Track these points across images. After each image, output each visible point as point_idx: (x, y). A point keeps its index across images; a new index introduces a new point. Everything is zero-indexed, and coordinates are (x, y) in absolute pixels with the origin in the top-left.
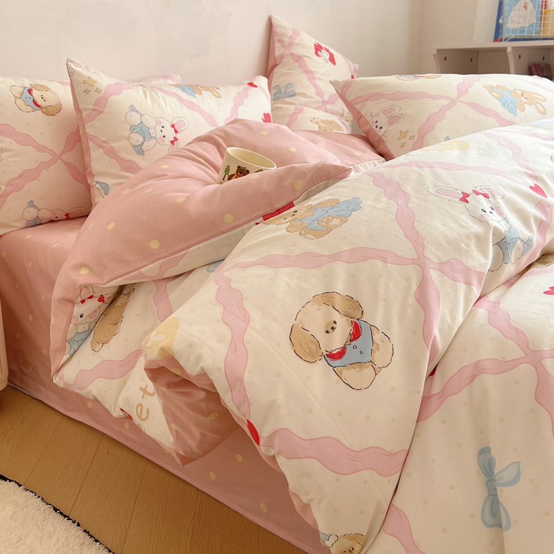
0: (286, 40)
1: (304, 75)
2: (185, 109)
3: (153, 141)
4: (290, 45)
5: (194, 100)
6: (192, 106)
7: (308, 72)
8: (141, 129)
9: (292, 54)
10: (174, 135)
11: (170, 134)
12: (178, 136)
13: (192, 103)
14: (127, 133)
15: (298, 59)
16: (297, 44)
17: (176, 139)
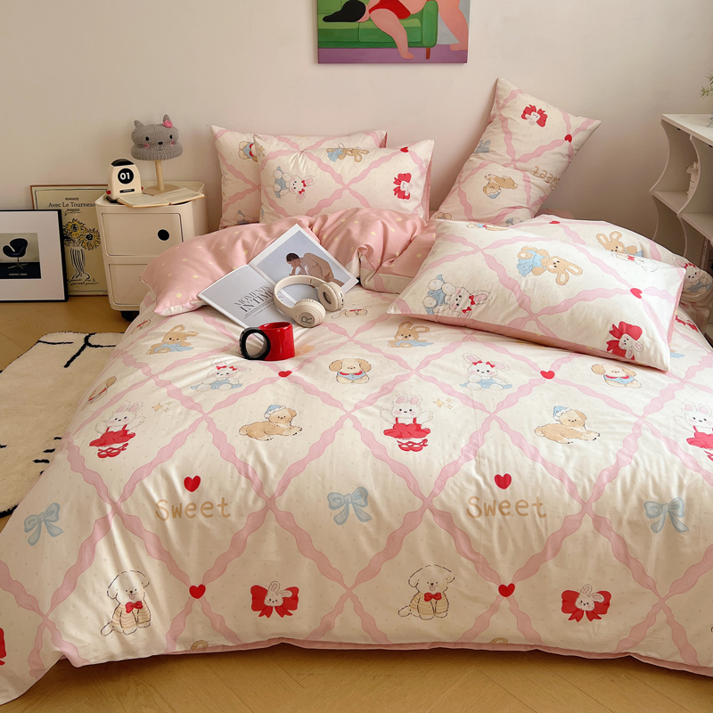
0: (502, 102)
1: (504, 135)
2: (319, 170)
3: (287, 190)
4: (503, 107)
5: (332, 164)
6: (325, 168)
7: (508, 133)
8: (281, 182)
9: (501, 115)
10: (303, 187)
11: (300, 186)
12: (305, 188)
13: (328, 166)
14: (273, 183)
15: (504, 120)
16: (509, 107)
17: (303, 190)
